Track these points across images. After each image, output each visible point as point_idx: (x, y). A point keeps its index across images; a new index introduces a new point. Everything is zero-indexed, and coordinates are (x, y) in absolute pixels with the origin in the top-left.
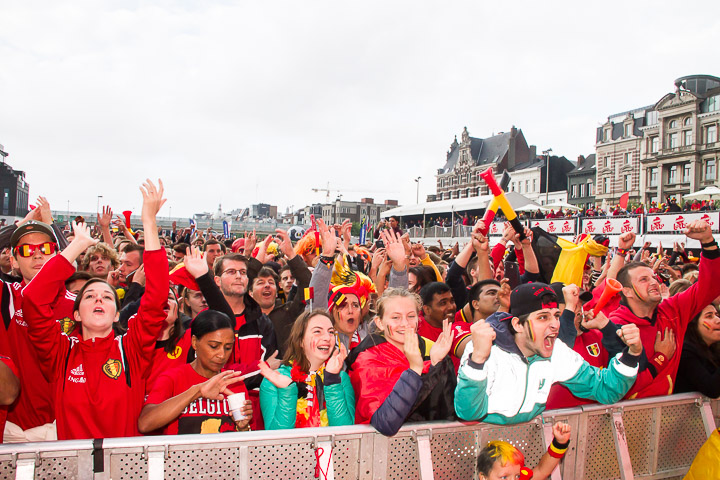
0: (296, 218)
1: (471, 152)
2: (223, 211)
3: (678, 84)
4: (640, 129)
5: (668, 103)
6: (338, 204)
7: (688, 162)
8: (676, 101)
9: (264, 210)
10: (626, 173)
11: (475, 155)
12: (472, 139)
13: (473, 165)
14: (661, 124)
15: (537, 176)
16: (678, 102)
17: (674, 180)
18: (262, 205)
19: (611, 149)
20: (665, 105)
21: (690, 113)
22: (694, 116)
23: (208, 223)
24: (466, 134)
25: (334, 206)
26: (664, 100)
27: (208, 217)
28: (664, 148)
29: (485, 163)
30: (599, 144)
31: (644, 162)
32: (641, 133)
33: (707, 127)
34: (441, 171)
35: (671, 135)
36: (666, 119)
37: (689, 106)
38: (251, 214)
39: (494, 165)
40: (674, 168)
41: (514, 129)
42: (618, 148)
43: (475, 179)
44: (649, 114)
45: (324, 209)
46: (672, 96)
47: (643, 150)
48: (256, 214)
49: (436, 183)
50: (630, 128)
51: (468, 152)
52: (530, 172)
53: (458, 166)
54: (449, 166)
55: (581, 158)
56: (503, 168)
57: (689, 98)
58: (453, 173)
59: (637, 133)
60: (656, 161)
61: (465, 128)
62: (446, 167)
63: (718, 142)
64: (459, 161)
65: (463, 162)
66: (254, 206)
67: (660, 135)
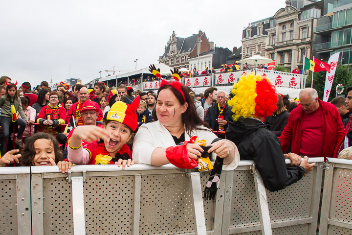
1: (177, 46)
3: (287, 3)
4: (266, 30)
7: (291, 50)
9: (73, 82)
11: (179, 48)
12: (177, 38)
13: (178, 53)
14: (277, 27)
15: (211, 59)
16: (286, 13)
18: (72, 79)
19: (250, 43)
20: (280, 15)
21: (292, 20)
22: (295, 21)
26: (278, 12)
28: (278, 42)
29: (184, 52)
30: (244, 39)
31: (268, 50)
33: (302, 29)
34: (161, 58)
35: (283, 34)
36: (281, 24)
37: (293, 16)
39: (189, 53)
40: (284, 53)
41: (200, 32)
42: (254, 42)
43: (178, 61)
44: (271, 21)
46: (283, 10)
47: (267, 43)
50: (261, 29)
51: (175, 46)
52: (207, 57)
53: (169, 54)
54: (166, 54)
55: (235, 48)
56: (193, 55)
57: (292, 12)
58: (167, 58)
59: (265, 33)
60: (274, 50)
61: (174, 31)
62: (164, 55)
63: (308, 38)
64: (170, 51)
65: (173, 52)
66: (68, 80)
67: (277, 34)
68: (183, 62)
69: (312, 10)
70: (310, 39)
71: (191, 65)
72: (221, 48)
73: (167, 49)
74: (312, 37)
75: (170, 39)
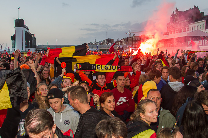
0: (120, 42)
1: (179, 16)
2: (96, 42)
6: (133, 37)
9: (109, 40)
12: (179, 12)
13: (180, 21)
15: (204, 23)
18: (108, 39)
23: (91, 46)
24: (177, 10)
25: (132, 38)
27: (92, 44)
34: (169, 24)
38: (105, 42)
39: (188, 20)
41: (195, 7)
45: (129, 39)
48: (107, 42)
49: (167, 28)
53: (174, 22)
61: (177, 8)
65: (176, 20)
66: (106, 39)
68: (184, 26)
71: (190, 28)
73: (172, 18)
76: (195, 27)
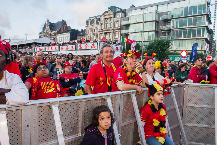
1: (50, 27)
3: (109, 9)
4: (98, 21)
5: (106, 14)
7: (111, 32)
8: (108, 14)
10: (94, 35)
11: (51, 28)
12: (50, 23)
13: (50, 31)
14: (104, 20)
15: (69, 35)
16: (109, 14)
17: (107, 38)
19: (90, 27)
21: (111, 17)
22: (113, 18)
24: (48, 21)
26: (104, 13)
28: (104, 28)
29: (54, 31)
30: (87, 26)
31: (99, 32)
32: (98, 23)
33: (116, 22)
34: (41, 33)
35: (107, 24)
36: (105, 19)
37: (111, 16)
39: (56, 32)
40: (107, 34)
41: (63, 20)
42: (92, 27)
43: (50, 36)
44: (101, 17)
46: (107, 12)
47: (99, 28)
49: (39, 37)
50: (96, 21)
51: (49, 27)
52: (67, 34)
53: (45, 32)
54: (43, 32)
55: (82, 30)
56: (59, 33)
57: (112, 13)
58: (44, 34)
59: (97, 23)
60: (102, 32)
61: (48, 19)
62: (42, 32)
63: (119, 27)
64: (46, 30)
65: (47, 30)
67: (104, 24)
68: (53, 37)
69: (121, 13)
70: (120, 27)
71: (58, 38)
72: (74, 30)
73: (44, 28)
74: (121, 27)
75: (46, 23)
76: (62, 38)
